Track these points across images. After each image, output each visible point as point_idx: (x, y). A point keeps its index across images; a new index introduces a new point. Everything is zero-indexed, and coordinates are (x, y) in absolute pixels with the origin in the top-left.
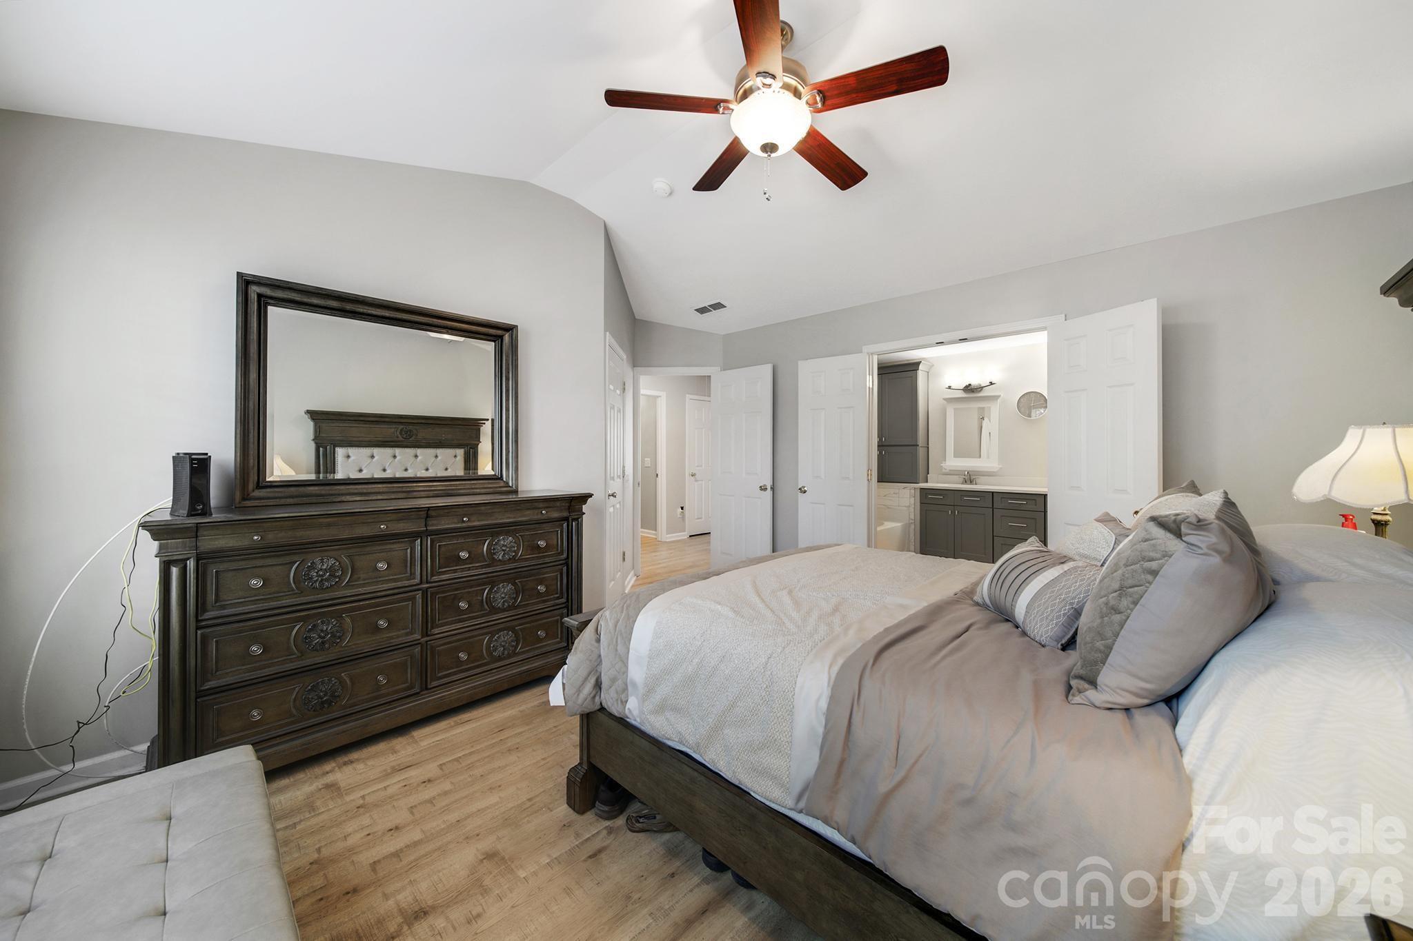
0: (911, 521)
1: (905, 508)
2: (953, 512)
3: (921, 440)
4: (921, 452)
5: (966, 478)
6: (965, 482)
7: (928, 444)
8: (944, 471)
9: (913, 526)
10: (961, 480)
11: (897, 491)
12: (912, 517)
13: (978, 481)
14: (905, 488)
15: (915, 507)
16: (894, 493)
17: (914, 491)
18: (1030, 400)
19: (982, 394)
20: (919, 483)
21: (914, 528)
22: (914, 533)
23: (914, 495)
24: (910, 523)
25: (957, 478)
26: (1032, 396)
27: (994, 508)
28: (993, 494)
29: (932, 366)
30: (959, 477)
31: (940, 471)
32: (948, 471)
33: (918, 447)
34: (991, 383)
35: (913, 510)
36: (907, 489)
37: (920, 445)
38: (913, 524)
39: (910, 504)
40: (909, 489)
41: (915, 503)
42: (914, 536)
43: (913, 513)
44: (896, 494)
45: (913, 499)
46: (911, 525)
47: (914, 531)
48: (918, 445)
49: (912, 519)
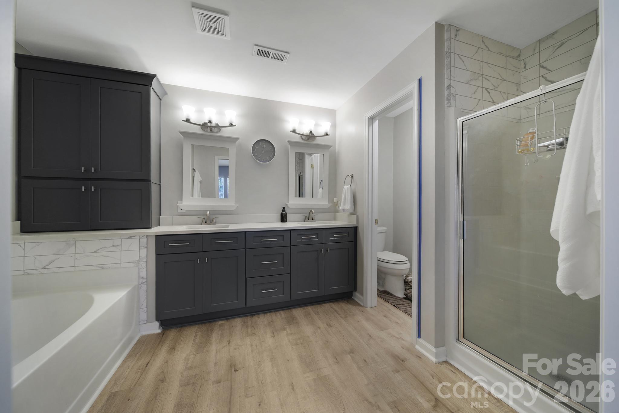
0: (141, 280)
2: (202, 261)
3: (153, 176)
4: (154, 189)
5: (206, 218)
6: (206, 222)
7: (160, 182)
8: (180, 211)
9: (144, 287)
10: (200, 220)
11: (118, 242)
12: (144, 274)
13: (219, 220)
14: (131, 237)
15: (147, 261)
16: (113, 246)
17: (146, 239)
18: (262, 147)
19: (220, 134)
20: (151, 228)
21: (146, 289)
22: (146, 296)
23: (146, 246)
24: (141, 283)
25: (195, 218)
26: (264, 143)
27: (247, 248)
28: (245, 234)
29: (166, 93)
30: (198, 217)
31: (178, 211)
32: (185, 212)
33: (150, 183)
34: (231, 125)
35: (145, 265)
36: (135, 237)
37: (152, 181)
38: (145, 283)
39: (140, 257)
40: (139, 237)
41: (147, 256)
42: (146, 301)
43: (145, 270)
44: (116, 246)
45: (145, 250)
46: (142, 286)
47: (146, 294)
48: (150, 181)
49: (143, 278)
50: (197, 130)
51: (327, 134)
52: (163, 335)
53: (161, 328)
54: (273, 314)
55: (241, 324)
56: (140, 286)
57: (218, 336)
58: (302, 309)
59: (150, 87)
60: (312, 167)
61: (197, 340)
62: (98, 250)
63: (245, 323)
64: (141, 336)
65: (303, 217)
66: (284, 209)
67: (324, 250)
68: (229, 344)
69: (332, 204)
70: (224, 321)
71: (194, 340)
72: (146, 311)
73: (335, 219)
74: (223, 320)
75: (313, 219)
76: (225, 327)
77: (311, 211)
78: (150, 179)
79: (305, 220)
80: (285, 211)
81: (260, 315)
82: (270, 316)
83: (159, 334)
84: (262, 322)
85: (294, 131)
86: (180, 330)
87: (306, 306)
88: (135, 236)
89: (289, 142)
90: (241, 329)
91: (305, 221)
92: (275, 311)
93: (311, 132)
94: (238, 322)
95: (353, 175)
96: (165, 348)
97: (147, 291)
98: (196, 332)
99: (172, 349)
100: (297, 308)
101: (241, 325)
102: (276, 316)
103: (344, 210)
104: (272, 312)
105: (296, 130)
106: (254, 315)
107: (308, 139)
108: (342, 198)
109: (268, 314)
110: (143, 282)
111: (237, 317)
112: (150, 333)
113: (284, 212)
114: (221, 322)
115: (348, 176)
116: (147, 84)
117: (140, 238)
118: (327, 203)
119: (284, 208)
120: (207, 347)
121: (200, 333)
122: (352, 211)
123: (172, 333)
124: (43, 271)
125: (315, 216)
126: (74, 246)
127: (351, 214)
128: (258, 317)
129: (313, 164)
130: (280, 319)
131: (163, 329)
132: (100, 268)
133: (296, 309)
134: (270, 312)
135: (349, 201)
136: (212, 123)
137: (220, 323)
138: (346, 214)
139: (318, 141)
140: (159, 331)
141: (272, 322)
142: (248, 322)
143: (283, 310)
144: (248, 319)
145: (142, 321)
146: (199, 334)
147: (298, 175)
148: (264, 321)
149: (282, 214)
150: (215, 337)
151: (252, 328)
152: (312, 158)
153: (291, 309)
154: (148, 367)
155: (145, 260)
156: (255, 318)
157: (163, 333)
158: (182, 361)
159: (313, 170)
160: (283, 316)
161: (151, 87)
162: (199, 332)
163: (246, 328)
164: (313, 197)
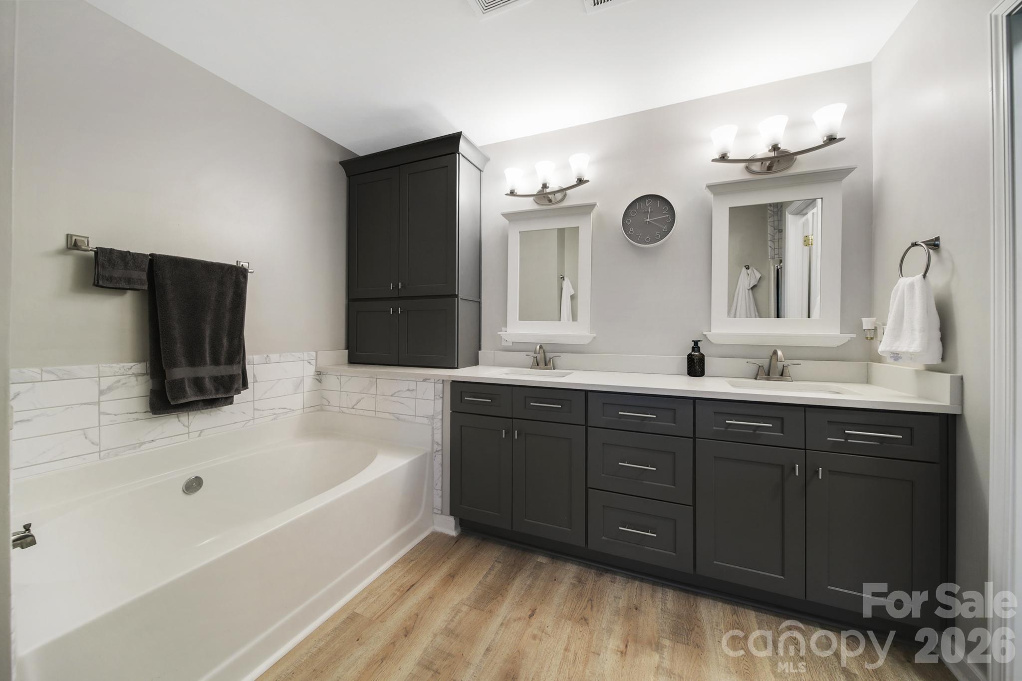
0: (436, 447)
1: (426, 421)
2: (510, 433)
3: (464, 287)
4: (464, 310)
5: (538, 356)
6: (536, 364)
7: (480, 297)
8: (504, 344)
9: (438, 458)
10: (530, 360)
11: (412, 386)
12: (438, 438)
13: (558, 362)
14: (426, 379)
15: (442, 419)
16: (408, 390)
17: (441, 385)
18: (645, 212)
19: (566, 203)
20: (457, 368)
21: (441, 461)
22: (440, 473)
23: (441, 395)
24: (435, 451)
25: (522, 357)
26: (648, 203)
27: (589, 425)
28: (586, 395)
29: (487, 160)
30: (527, 355)
31: (501, 344)
32: (511, 344)
33: (456, 299)
34: (580, 181)
35: (440, 424)
36: (429, 381)
37: (460, 296)
38: (440, 453)
39: (435, 412)
40: (433, 381)
41: (442, 411)
42: (440, 479)
43: (440, 431)
44: (412, 390)
45: (441, 401)
46: (437, 456)
47: (441, 469)
48: (457, 296)
49: (438, 444)
50: (529, 205)
51: (831, 140)
52: (457, 541)
53: (459, 529)
54: (647, 588)
55: (572, 581)
56: (434, 454)
57: (522, 588)
58: (728, 608)
59: (457, 155)
60: (807, 242)
61: (489, 579)
62: (395, 393)
63: (580, 581)
64: (433, 532)
65: (753, 369)
66: (696, 345)
67: (805, 469)
68: (531, 616)
69: (854, 336)
70: (547, 558)
71: (486, 576)
72: (440, 494)
73: (867, 380)
74: (545, 555)
75: (782, 375)
76: (543, 574)
77: (775, 353)
78: (457, 294)
79: (757, 375)
80: (699, 350)
81: (618, 577)
82: (638, 591)
83: (453, 537)
84: (615, 597)
85: (723, 158)
86: (479, 545)
87: (743, 605)
88: (430, 379)
89: (710, 187)
90: (566, 593)
91: (756, 379)
92: (654, 584)
93: (775, 148)
94: (570, 571)
95: (938, 239)
96: (445, 569)
97: (442, 465)
98: (496, 561)
99: (451, 576)
100: (715, 599)
101: (571, 583)
102: (652, 597)
103: (896, 356)
104: (648, 582)
105: (728, 155)
106: (607, 571)
107: (769, 168)
108: (887, 317)
109: (637, 583)
110: (438, 450)
111: (573, 562)
112: (444, 532)
113: (697, 354)
114: (542, 559)
115: (915, 244)
116: (453, 152)
117: (435, 383)
118: (838, 333)
119: (696, 343)
120: (495, 601)
121: (500, 565)
122: (934, 358)
123: (468, 545)
124: (353, 411)
125: (789, 368)
126: (375, 385)
127: (931, 369)
128: (611, 582)
129: (810, 233)
130: (659, 611)
131: (462, 531)
132: (395, 418)
133: (711, 601)
134: (642, 580)
135: (917, 325)
136: (548, 187)
137: (539, 560)
138: (907, 369)
139: (803, 165)
140: (453, 533)
141: (636, 609)
142: (587, 582)
143: (674, 589)
144: (590, 576)
145: (437, 509)
146: (498, 566)
147: (772, 267)
148: (620, 598)
149: (690, 357)
150: (518, 585)
151: (588, 601)
152: (807, 220)
153: (696, 594)
154: (408, 592)
155: (440, 417)
156: (607, 579)
157: (457, 540)
158: (448, 610)
159: (810, 251)
160: (670, 605)
161: (459, 154)
162: (500, 562)
163: (577, 595)
164: (809, 317)
